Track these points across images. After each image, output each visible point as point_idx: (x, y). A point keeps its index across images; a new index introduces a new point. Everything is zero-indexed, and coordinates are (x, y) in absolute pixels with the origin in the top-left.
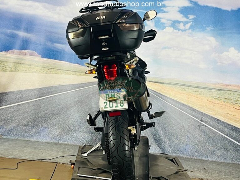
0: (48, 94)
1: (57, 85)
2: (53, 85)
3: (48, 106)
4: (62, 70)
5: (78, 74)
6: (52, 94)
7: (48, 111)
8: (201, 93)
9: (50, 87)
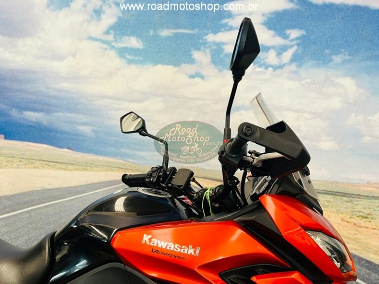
0: (26, 206)
1: (39, 189)
2: (33, 189)
3: (30, 226)
4: (44, 161)
5: (71, 167)
6: (33, 206)
7: (30, 235)
8: (326, 204)
9: (27, 192)
